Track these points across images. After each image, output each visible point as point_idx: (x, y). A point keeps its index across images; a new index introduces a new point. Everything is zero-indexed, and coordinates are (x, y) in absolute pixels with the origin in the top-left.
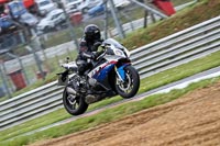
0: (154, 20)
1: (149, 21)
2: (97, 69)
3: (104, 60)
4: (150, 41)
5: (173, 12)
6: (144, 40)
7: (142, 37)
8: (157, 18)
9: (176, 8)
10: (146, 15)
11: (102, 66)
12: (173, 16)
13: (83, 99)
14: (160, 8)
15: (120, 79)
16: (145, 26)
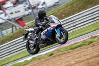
0: (16, 29)
1: (14, 30)
2: (46, 30)
3: (49, 26)
4: (15, 38)
5: (25, 25)
6: (12, 38)
7: (11, 37)
8: (18, 28)
9: (26, 24)
10: (13, 27)
11: (48, 29)
12: (25, 27)
13: (38, 46)
14: (19, 24)
15: (58, 35)
16: (12, 32)
